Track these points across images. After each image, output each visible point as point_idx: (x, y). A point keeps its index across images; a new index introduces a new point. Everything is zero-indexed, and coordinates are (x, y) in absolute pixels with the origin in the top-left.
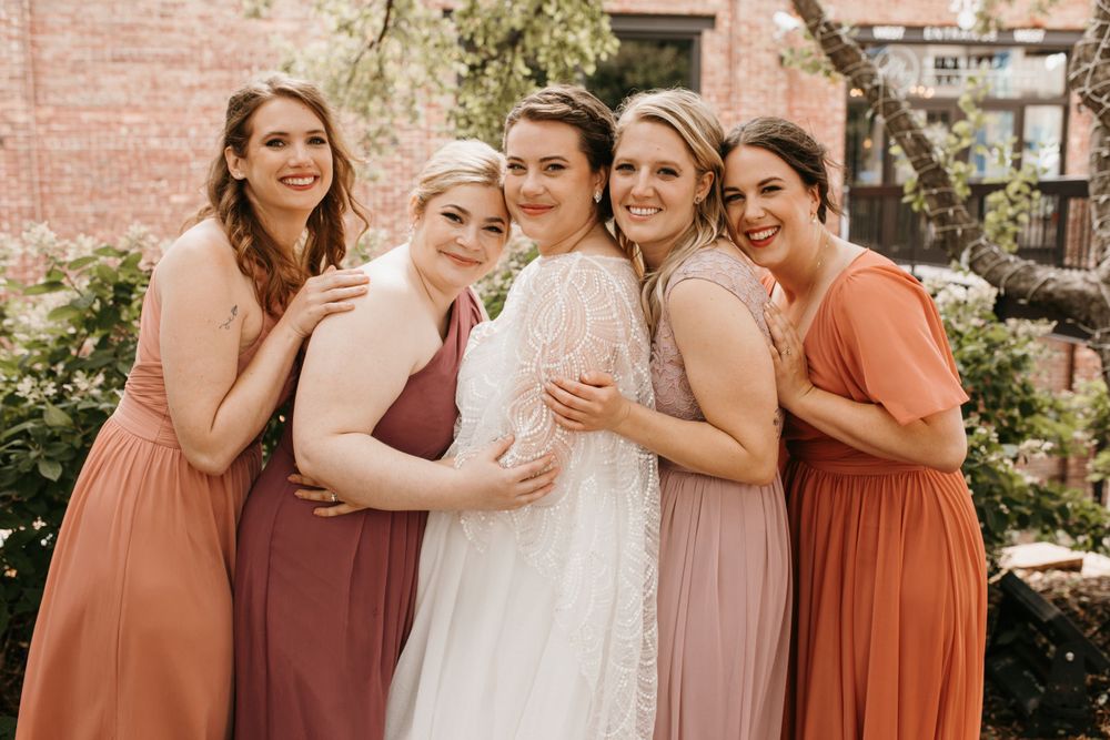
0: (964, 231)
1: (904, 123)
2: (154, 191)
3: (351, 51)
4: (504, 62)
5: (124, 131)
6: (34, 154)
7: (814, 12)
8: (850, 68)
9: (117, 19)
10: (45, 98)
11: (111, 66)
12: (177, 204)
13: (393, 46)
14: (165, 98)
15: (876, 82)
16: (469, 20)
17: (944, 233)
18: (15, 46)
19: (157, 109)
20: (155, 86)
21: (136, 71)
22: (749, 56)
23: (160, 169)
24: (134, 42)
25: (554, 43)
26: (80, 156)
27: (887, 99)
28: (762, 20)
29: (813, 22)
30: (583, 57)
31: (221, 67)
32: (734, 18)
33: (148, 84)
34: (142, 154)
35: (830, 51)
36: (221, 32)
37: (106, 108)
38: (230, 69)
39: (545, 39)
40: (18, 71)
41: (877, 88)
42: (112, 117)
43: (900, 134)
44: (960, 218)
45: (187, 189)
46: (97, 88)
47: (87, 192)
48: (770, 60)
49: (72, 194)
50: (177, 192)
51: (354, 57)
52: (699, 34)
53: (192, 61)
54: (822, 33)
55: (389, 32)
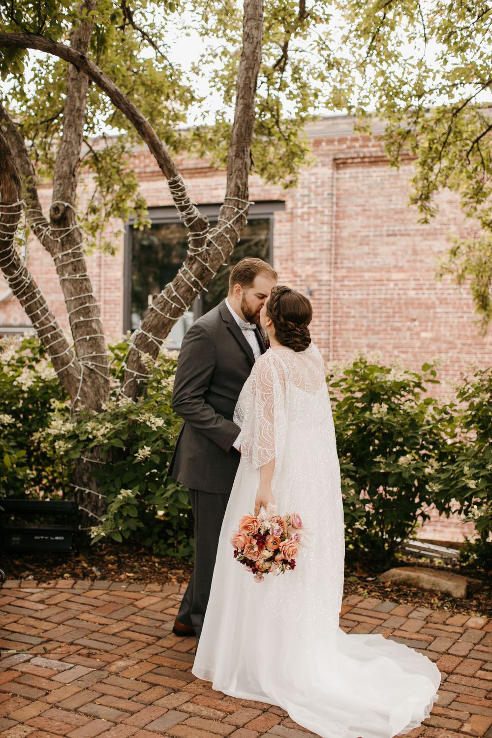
2: (409, 329)
5: (392, 285)
6: (332, 302)
9: (392, 207)
10: (342, 263)
11: (386, 239)
12: (426, 339)
14: (421, 261)
18: (325, 228)
19: (416, 270)
20: (415, 252)
21: (403, 242)
23: (414, 313)
24: (403, 221)
26: (360, 303)
33: (410, 252)
34: (403, 302)
37: (381, 270)
40: (326, 245)
42: (384, 275)
45: (433, 326)
46: (376, 255)
47: (364, 329)
49: (354, 330)
50: (425, 331)
53: (442, 234)
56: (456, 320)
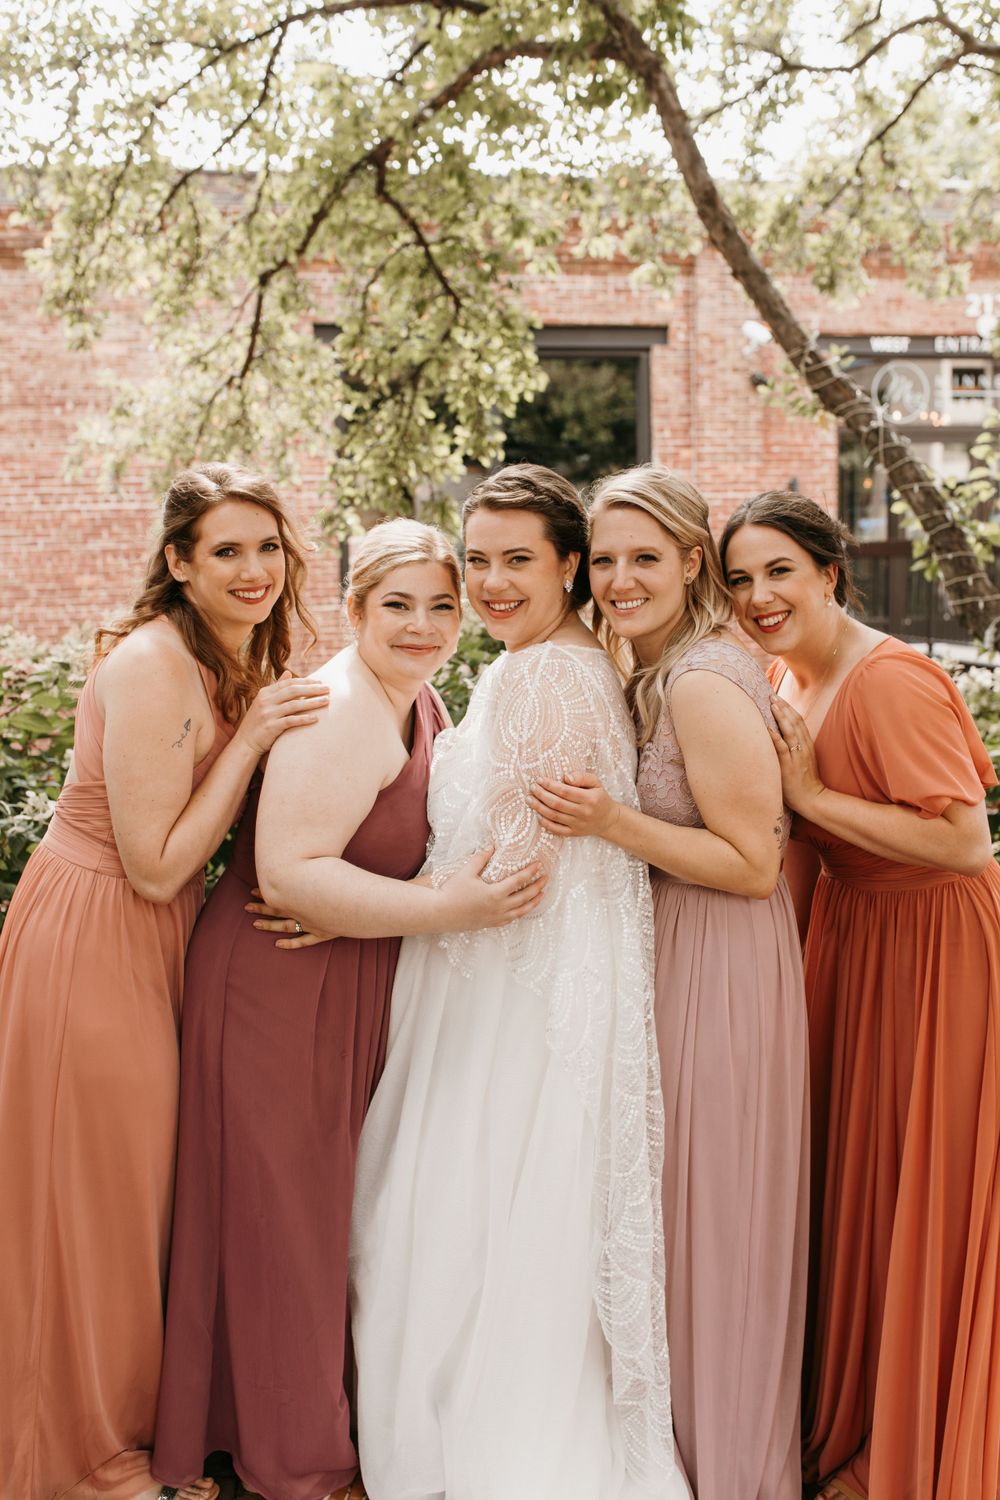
0: (986, 603)
1: (910, 474)
3: (204, 389)
4: (402, 403)
7: (797, 339)
8: (842, 406)
13: (258, 382)
15: (874, 424)
16: (356, 350)
17: (963, 606)
22: (710, 377)
25: (466, 377)
27: (888, 445)
28: (728, 331)
29: (795, 352)
30: (503, 395)
31: (25, 404)
32: (691, 329)
35: (817, 386)
36: (24, 358)
38: (36, 406)
39: (454, 373)
41: (876, 431)
43: (906, 487)
44: (981, 588)
48: (740, 382)
51: (208, 395)
52: (647, 350)
54: (807, 365)
55: (253, 365)
56: (24, 550)
